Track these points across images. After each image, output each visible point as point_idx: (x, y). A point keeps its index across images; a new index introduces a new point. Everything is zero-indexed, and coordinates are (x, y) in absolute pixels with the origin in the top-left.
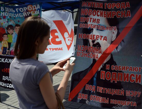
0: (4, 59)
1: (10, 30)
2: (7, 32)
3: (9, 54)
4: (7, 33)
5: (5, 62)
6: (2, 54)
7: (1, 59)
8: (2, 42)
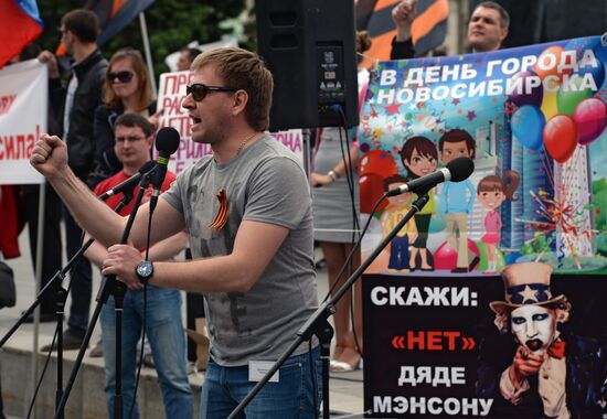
0: (402, 289)
1: (417, 159)
2: (407, 168)
3: (425, 265)
4: (405, 173)
5: (409, 303)
6: (390, 267)
7: (384, 290)
8: (385, 216)
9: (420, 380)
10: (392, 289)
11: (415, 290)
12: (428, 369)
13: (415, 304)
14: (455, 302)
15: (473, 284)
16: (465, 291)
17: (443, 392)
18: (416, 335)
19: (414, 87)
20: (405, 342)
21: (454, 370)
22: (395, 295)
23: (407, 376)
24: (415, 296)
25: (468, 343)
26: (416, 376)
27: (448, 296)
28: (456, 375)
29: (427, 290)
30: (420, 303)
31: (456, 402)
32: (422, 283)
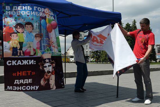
0: (16, 61)
1: (19, 28)
3: (22, 55)
5: (18, 64)
6: (12, 55)
7: (10, 61)
8: (11, 42)
9: (20, 83)
10: (13, 61)
11: (19, 61)
12: (23, 80)
13: (19, 65)
14: (30, 63)
15: (34, 59)
16: (33, 61)
17: (26, 85)
18: (20, 72)
19: (16, 11)
20: (16, 74)
21: (29, 80)
22: (14, 63)
23: (17, 82)
24: (19, 63)
25: (34, 73)
26: (19, 82)
27: (28, 62)
28: (30, 81)
29: (23, 61)
30: (21, 64)
31: (29, 87)
32: (21, 59)
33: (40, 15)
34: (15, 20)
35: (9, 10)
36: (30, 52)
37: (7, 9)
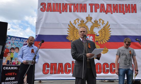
0: (8, 67)
1: (12, 50)
3: (11, 64)
6: (7, 64)
7: (5, 67)
8: (7, 57)
11: (10, 67)
12: (10, 78)
13: (9, 69)
14: (15, 69)
15: (17, 66)
16: (16, 67)
17: (12, 81)
18: (9, 73)
19: (12, 40)
20: (7, 74)
21: (13, 78)
22: (7, 68)
23: (7, 79)
24: (9, 68)
25: (16, 74)
26: (8, 79)
27: (14, 68)
28: (14, 78)
29: (11, 67)
30: (10, 69)
31: (13, 82)
32: (10, 66)
33: (24, 43)
34: (11, 46)
35: (9, 39)
36: (15, 63)
37: (8, 39)
